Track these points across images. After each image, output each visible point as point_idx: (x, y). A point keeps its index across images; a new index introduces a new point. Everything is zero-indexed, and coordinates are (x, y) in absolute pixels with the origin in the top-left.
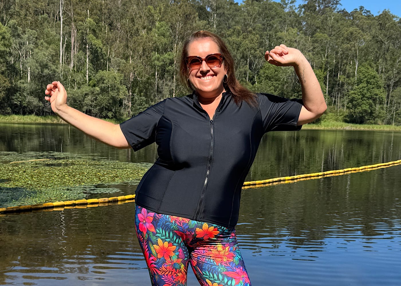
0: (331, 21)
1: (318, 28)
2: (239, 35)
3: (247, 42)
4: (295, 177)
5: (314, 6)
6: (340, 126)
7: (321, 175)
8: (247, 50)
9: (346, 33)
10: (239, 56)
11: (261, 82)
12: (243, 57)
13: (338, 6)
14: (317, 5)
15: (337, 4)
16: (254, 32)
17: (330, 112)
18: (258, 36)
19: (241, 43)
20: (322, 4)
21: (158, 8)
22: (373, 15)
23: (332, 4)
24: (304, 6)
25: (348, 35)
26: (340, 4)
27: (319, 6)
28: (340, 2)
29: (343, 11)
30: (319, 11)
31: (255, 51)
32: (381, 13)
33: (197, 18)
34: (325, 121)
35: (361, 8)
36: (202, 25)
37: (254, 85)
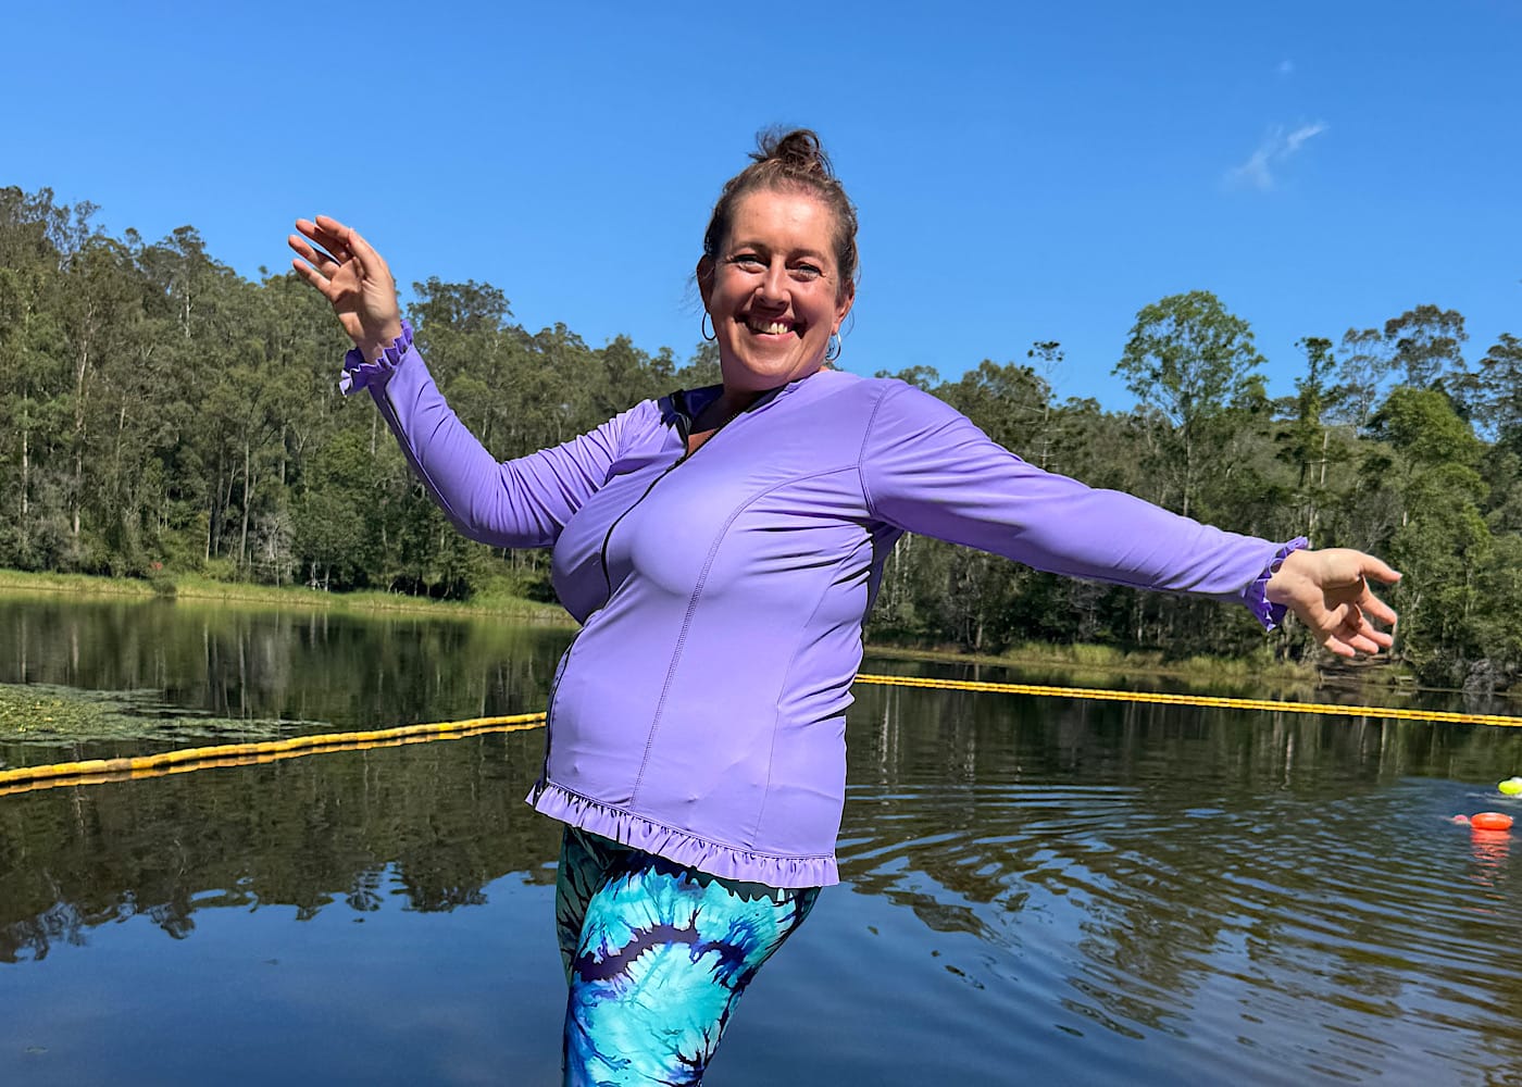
0: (494, 351)
1: (461, 364)
2: (255, 362)
3: (280, 383)
4: (465, 724)
5: (448, 311)
6: (524, 608)
7: (531, 722)
8: (280, 403)
9: (532, 384)
10: (257, 418)
11: (320, 487)
12: (269, 420)
13: (505, 316)
14: (454, 308)
15: (501, 310)
16: (298, 360)
17: (498, 573)
18: (308, 370)
19: (263, 386)
20: (467, 306)
21: (30, 277)
22: (586, 347)
23: (490, 312)
24: (423, 308)
25: (535, 388)
26: (510, 313)
27: (458, 313)
28: (510, 308)
29: (517, 329)
30: (459, 324)
31: (303, 407)
32: (612, 342)
33: (140, 312)
34: (487, 595)
35: (560, 326)
36: (153, 331)
37: (302, 495)
